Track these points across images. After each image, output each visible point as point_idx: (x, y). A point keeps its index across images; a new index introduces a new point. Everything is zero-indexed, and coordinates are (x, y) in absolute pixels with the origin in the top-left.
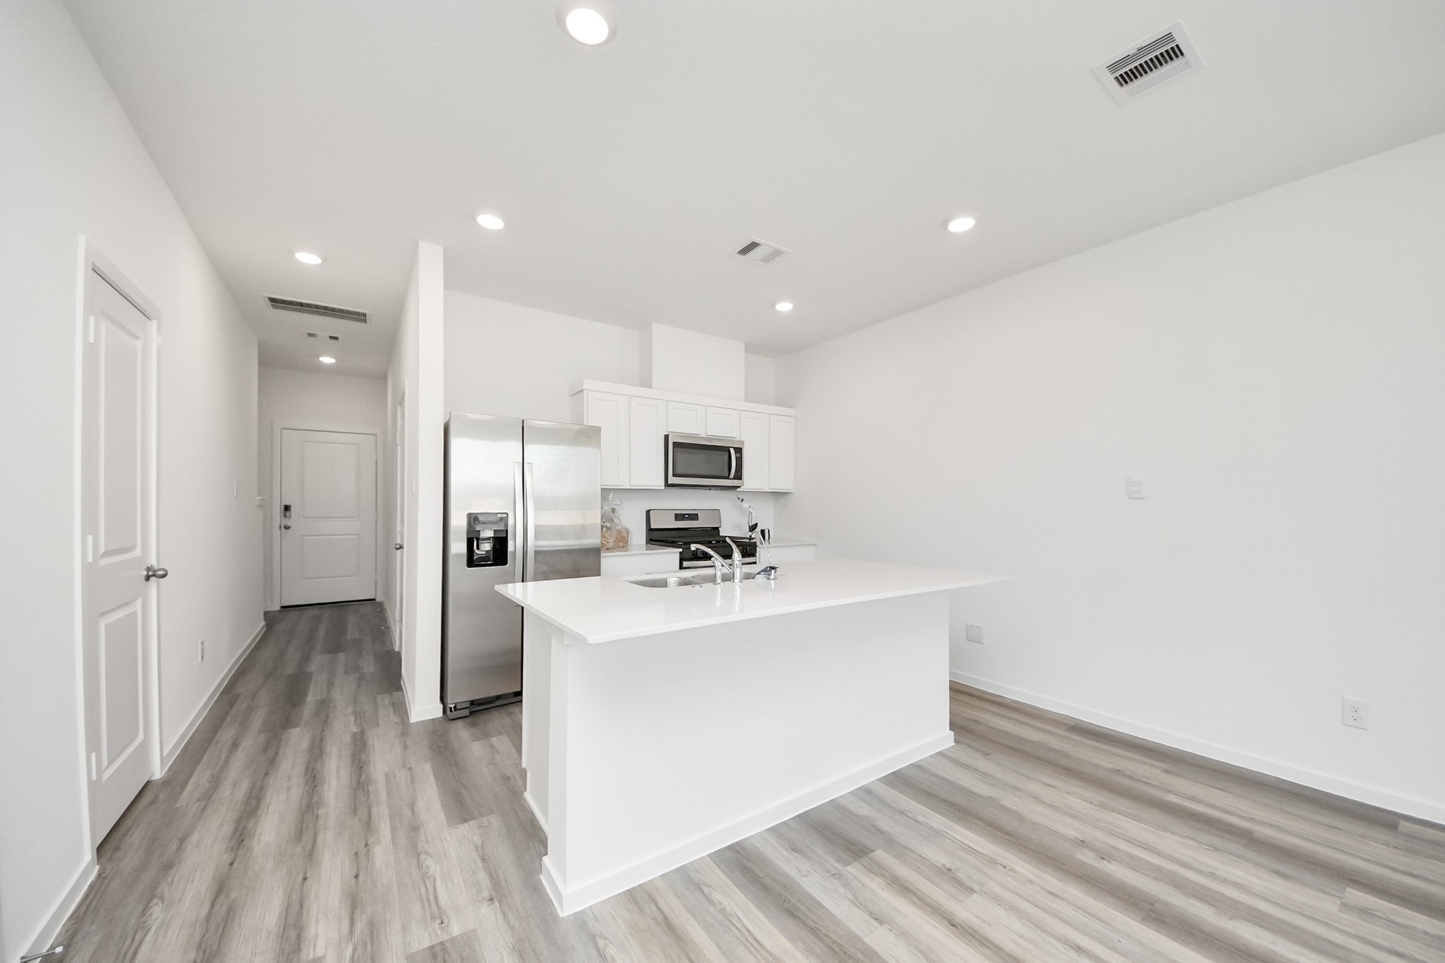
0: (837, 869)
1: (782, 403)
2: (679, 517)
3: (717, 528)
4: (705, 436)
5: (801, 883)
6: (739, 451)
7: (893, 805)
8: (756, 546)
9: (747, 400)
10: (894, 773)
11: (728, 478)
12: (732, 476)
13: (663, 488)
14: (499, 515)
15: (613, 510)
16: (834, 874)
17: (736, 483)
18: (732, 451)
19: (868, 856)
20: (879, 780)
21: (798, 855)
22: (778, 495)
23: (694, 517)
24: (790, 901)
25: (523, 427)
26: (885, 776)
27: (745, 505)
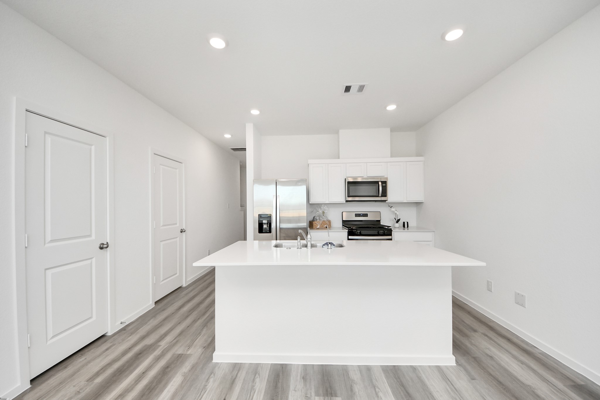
0: (311, 395)
1: (419, 155)
2: (357, 215)
3: (379, 221)
4: (366, 177)
5: (290, 392)
6: (384, 183)
7: (374, 381)
8: (392, 231)
9: (391, 157)
10: (394, 366)
11: (378, 196)
12: (380, 195)
13: (345, 202)
14: (268, 215)
15: (323, 212)
16: (307, 397)
17: (383, 199)
18: (380, 183)
19: (332, 397)
20: (381, 366)
21: (302, 381)
22: (418, 204)
23: (366, 215)
24: (278, 397)
25: (276, 182)
26: (388, 366)
27: (393, 209)
